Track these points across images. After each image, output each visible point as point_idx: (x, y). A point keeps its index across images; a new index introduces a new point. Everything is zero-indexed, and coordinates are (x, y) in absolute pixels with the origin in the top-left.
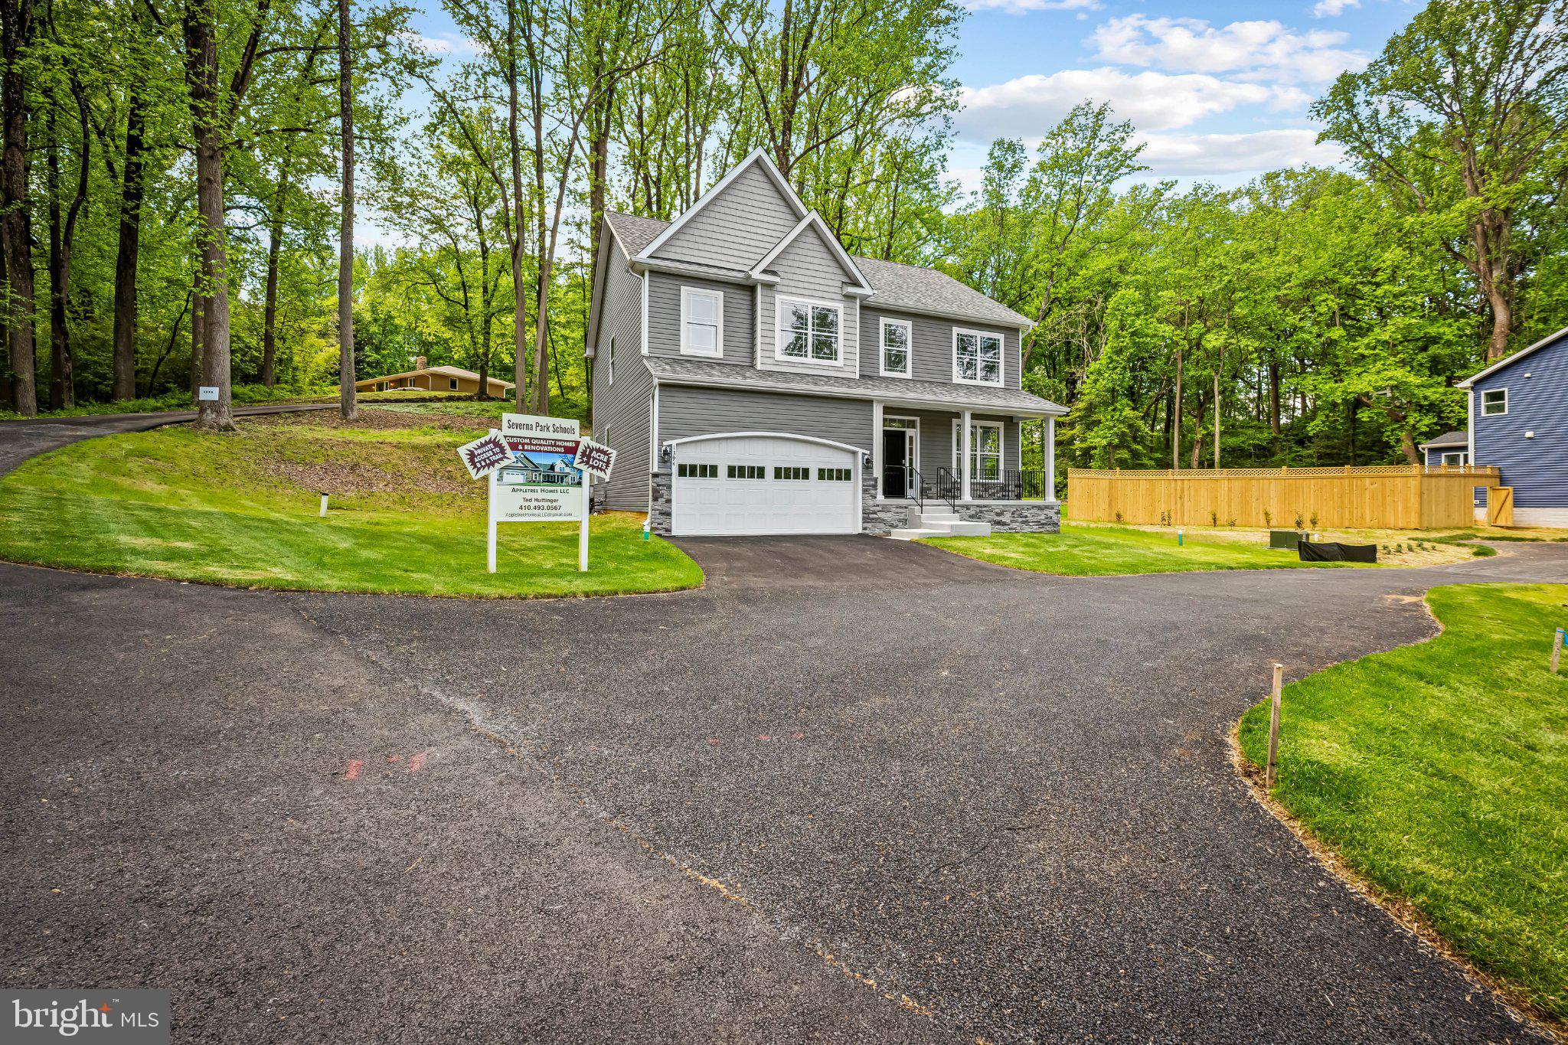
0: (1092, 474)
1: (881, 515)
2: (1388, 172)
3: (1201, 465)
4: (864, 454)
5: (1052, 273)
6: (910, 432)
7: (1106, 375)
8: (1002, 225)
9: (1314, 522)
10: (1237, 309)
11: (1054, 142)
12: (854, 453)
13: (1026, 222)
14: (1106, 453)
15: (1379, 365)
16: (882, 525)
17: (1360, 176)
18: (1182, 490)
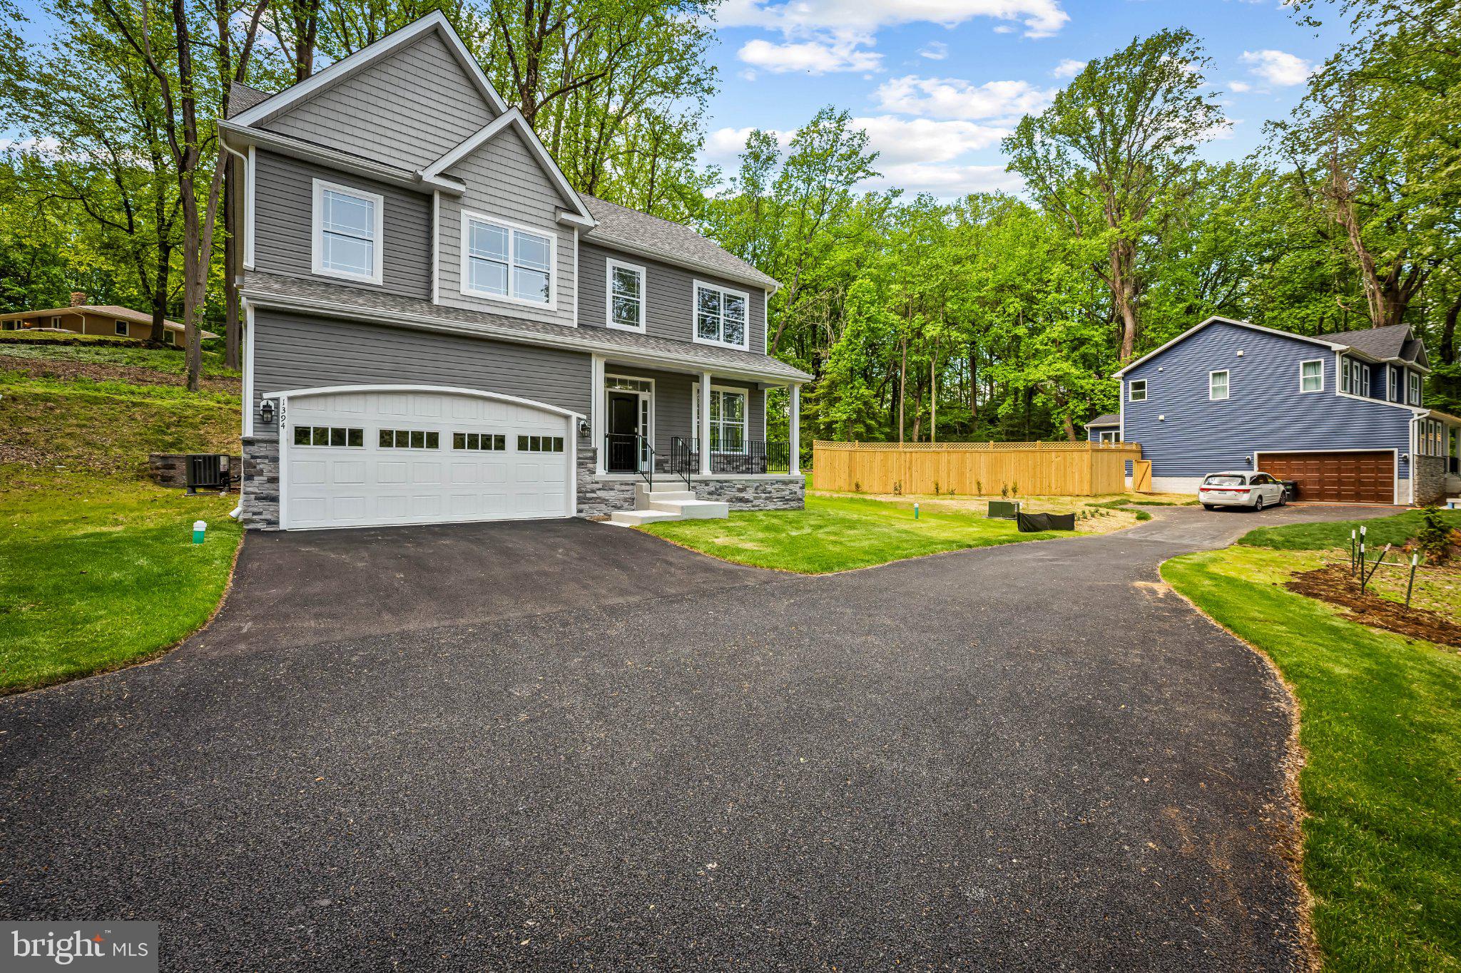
0: (834, 446)
1: (600, 494)
2: (1055, 203)
3: (920, 440)
4: (579, 419)
5: (801, 261)
6: (643, 396)
7: (846, 356)
8: (757, 211)
9: (1015, 490)
10: (949, 304)
11: (803, 140)
12: (567, 418)
13: (779, 212)
14: (845, 427)
15: (1050, 357)
16: (603, 506)
17: (1035, 206)
18: (911, 462)
